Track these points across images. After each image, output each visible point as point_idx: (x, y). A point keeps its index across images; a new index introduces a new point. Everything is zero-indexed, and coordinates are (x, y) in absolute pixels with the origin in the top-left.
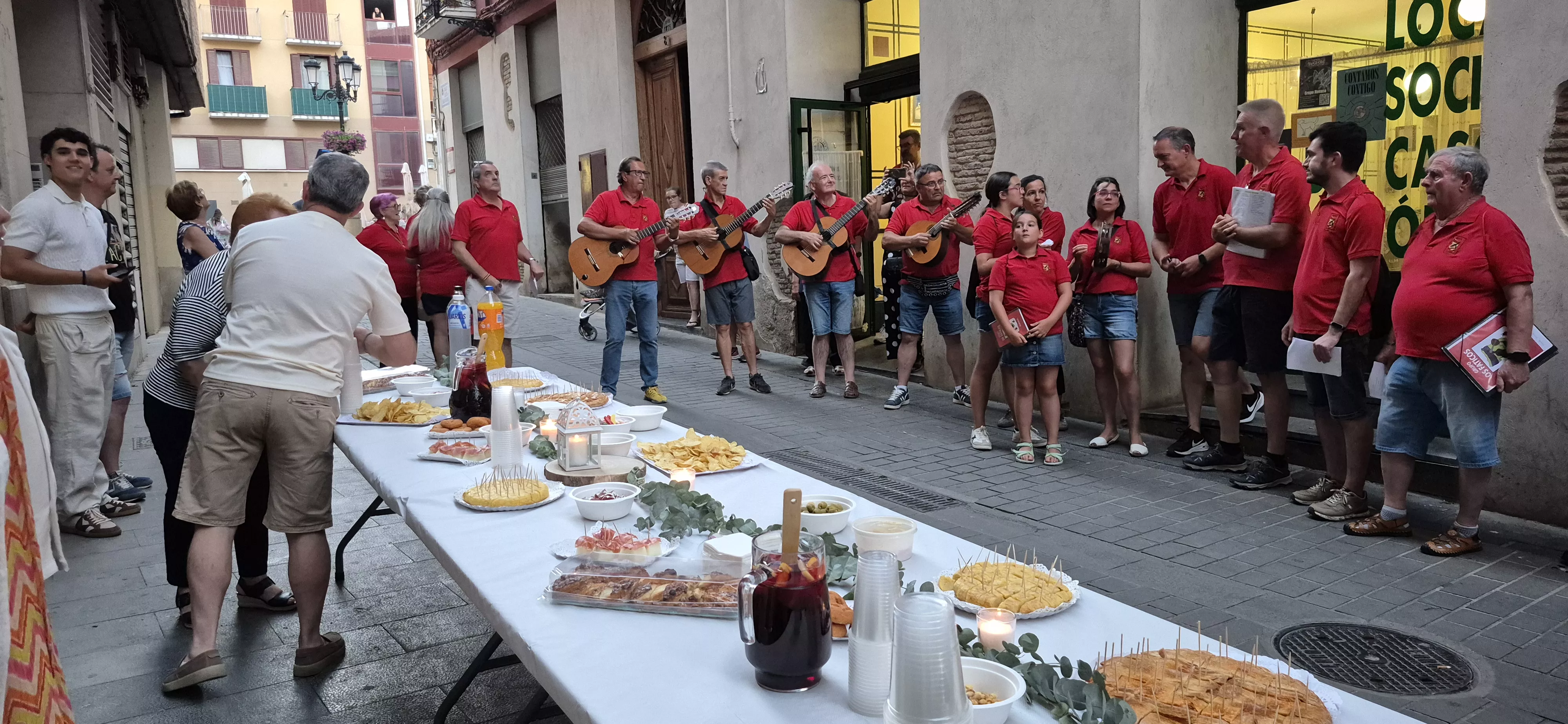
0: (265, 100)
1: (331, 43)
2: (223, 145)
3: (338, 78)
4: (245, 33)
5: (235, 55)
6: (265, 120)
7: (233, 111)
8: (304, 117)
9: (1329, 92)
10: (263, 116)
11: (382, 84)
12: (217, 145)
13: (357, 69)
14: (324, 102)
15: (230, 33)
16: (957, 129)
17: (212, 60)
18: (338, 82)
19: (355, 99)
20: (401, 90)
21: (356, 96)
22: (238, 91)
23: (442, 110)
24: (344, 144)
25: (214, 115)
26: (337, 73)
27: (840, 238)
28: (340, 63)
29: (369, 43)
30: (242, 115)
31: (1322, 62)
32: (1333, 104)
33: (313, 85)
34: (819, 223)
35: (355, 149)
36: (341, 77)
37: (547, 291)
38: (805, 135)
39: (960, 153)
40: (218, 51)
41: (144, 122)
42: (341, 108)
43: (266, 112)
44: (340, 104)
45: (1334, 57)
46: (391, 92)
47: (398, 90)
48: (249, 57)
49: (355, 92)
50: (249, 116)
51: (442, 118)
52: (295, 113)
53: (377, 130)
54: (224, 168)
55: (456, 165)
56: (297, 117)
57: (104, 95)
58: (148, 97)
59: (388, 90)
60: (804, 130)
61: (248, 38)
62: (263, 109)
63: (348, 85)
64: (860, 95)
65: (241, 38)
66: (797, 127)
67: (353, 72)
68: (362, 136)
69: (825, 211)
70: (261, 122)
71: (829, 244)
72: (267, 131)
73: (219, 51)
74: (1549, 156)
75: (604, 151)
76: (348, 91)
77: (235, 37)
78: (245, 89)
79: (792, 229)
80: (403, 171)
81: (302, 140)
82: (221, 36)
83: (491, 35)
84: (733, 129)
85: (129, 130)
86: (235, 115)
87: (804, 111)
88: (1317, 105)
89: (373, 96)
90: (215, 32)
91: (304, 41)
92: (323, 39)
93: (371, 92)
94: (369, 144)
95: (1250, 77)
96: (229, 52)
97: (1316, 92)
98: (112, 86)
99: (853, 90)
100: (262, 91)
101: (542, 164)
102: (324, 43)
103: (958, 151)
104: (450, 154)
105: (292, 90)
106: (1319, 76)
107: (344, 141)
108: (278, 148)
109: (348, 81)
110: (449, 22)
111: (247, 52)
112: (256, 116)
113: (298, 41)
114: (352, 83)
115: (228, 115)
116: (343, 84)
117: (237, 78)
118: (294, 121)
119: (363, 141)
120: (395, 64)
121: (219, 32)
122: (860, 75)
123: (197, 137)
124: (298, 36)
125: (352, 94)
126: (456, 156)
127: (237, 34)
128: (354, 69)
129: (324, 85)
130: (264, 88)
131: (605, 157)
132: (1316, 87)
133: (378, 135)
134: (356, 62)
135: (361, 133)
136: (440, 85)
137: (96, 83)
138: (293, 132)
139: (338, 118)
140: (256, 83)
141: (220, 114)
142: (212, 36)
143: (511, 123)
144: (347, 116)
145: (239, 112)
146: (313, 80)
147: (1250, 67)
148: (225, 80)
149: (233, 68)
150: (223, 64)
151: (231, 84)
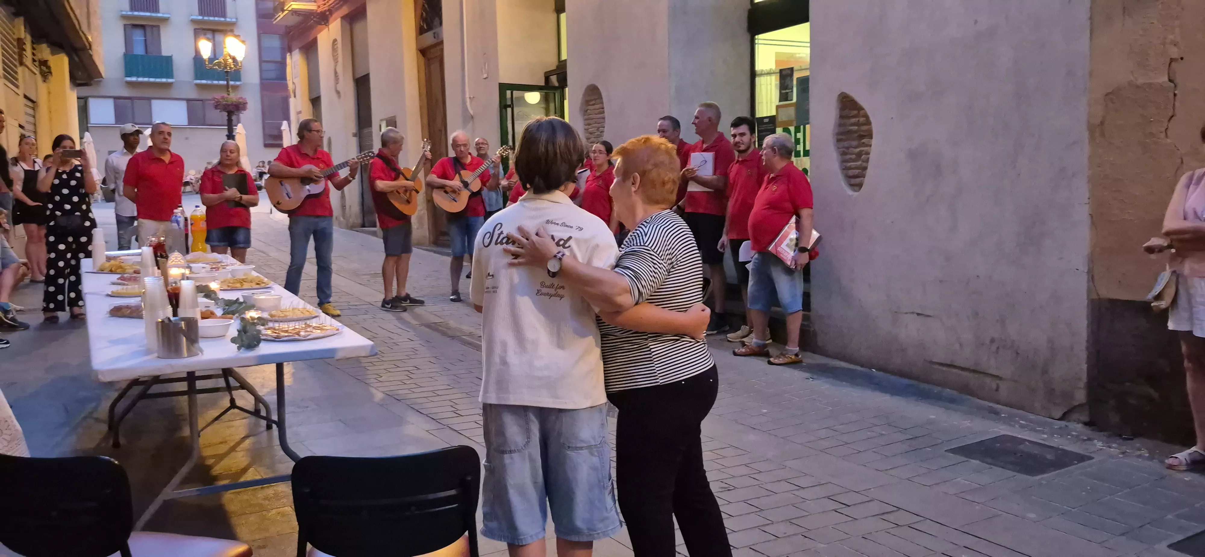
0: (172, 67)
1: (228, 20)
2: (135, 104)
4: (157, 10)
5: (148, 30)
6: (172, 84)
9: (792, 91)
10: (170, 80)
12: (131, 105)
15: (144, 11)
16: (588, 110)
17: (128, 33)
22: (148, 59)
24: (230, 106)
25: (128, 79)
27: (476, 186)
29: (260, 20)
30: (152, 80)
31: (789, 72)
32: (795, 100)
34: (460, 174)
35: (239, 111)
37: (363, 226)
38: (509, 110)
39: (590, 127)
41: (49, 92)
43: (172, 77)
45: (795, 68)
48: (159, 31)
50: (158, 80)
52: (197, 78)
53: (265, 93)
56: (198, 82)
57: (11, 77)
60: (509, 106)
61: (159, 15)
62: (170, 75)
64: (558, 81)
65: (154, 15)
66: (503, 103)
69: (464, 167)
70: (169, 85)
71: (468, 189)
72: (174, 93)
73: (135, 26)
74: (841, 137)
75: (395, 117)
77: (148, 14)
78: (155, 57)
79: (439, 177)
80: (283, 128)
81: (202, 100)
82: (136, 13)
83: (325, 24)
84: (468, 104)
85: (34, 98)
87: (508, 92)
88: (787, 100)
89: (263, 64)
90: (132, 9)
91: (206, 18)
92: (222, 17)
93: (261, 61)
94: (253, 105)
95: (757, 79)
96: (143, 27)
97: (787, 91)
98: (20, 69)
99: (551, 77)
100: (169, 59)
102: (222, 19)
105: (195, 59)
106: (787, 80)
107: (231, 103)
108: (182, 106)
110: (293, 14)
111: (158, 27)
112: (164, 80)
113: (200, 18)
117: (148, 48)
118: (197, 85)
119: (245, 103)
121: (135, 10)
122: (557, 67)
123: (115, 98)
124: (201, 14)
127: (150, 12)
130: (171, 57)
132: (786, 89)
135: (247, 96)
138: (193, 94)
140: (165, 53)
141: (134, 79)
142: (129, 13)
143: (338, 93)
145: (150, 77)
147: (758, 73)
148: (139, 50)
149: (145, 40)
150: (138, 37)
151: (143, 53)
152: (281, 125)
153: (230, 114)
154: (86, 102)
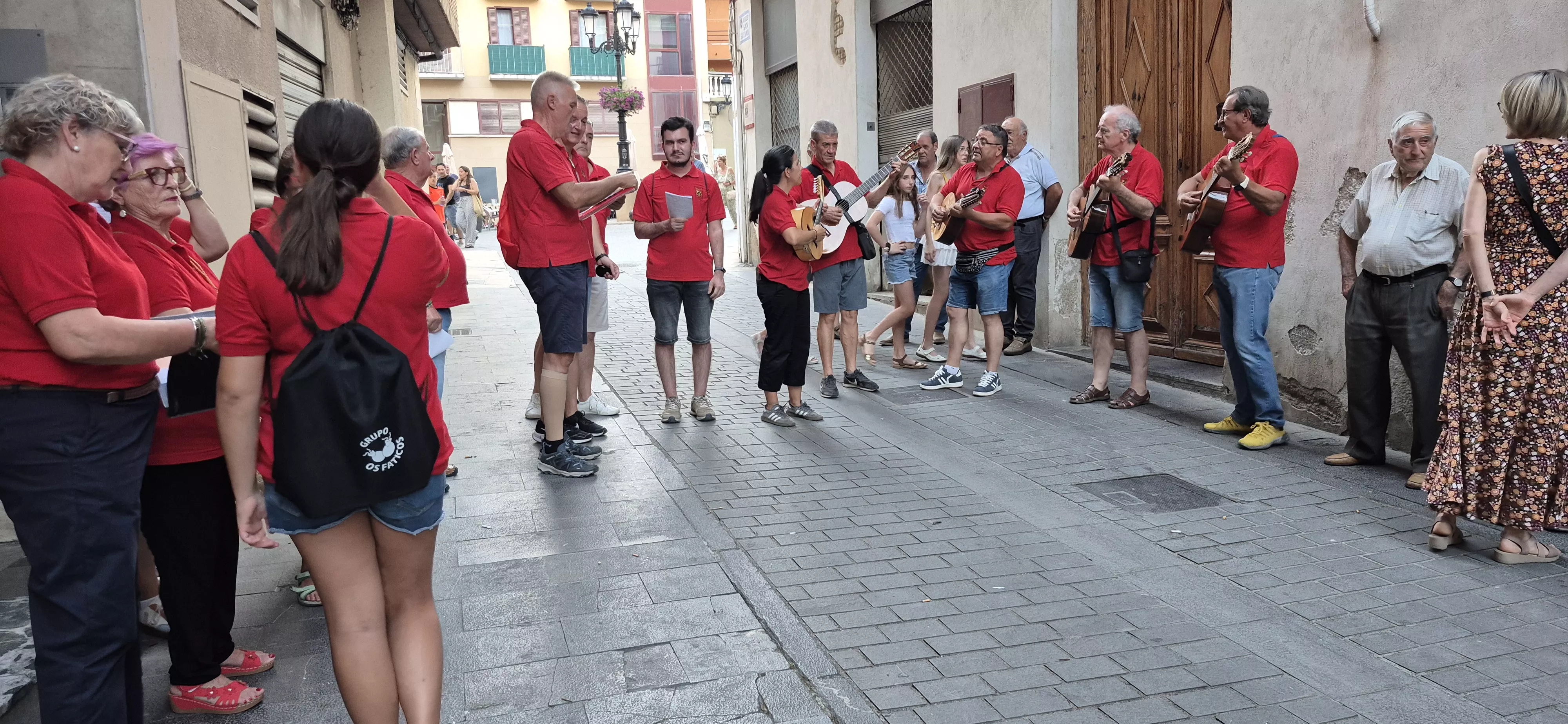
0: (544, 60)
2: (502, 108)
3: (616, 27)
5: (515, 13)
7: (512, 73)
8: (583, 78)
11: (658, 41)
12: (496, 109)
13: (636, 16)
14: (602, 55)
17: (492, 19)
18: (616, 31)
19: (633, 51)
20: (679, 46)
21: (634, 48)
22: (517, 52)
23: (739, 48)
24: (621, 103)
25: (494, 76)
26: (616, 22)
28: (618, 9)
30: (521, 77)
33: (590, 36)
35: (632, 108)
36: (620, 25)
40: (499, 9)
42: (618, 61)
44: (618, 56)
46: (667, 47)
47: (676, 47)
48: (528, 14)
49: (634, 43)
51: (739, 58)
53: (653, 90)
54: (504, 133)
55: (755, 117)
58: (357, 11)
59: (664, 46)
63: (627, 35)
67: (632, 21)
68: (640, 94)
75: (1012, 77)
76: (627, 41)
78: (524, 48)
85: (321, 58)
86: (514, 77)
89: (650, 53)
93: (649, 50)
94: (646, 102)
96: (509, 10)
100: (541, 50)
101: (883, 109)
104: (750, 103)
105: (571, 49)
107: (622, 99)
109: (627, 30)
111: (527, 9)
114: (630, 33)
115: (508, 77)
116: (622, 34)
117: (516, 37)
119: (642, 99)
120: (673, 18)
123: (479, 101)
125: (630, 46)
126: (756, 107)
128: (632, 17)
129: (601, 39)
130: (543, 48)
131: (1013, 88)
133: (654, 96)
134: (636, 10)
135: (639, 89)
136: (738, 15)
139: (615, 79)
140: (535, 42)
141: (500, 76)
143: (840, 54)
144: (624, 75)
145: (518, 73)
146: (590, 30)
148: (505, 39)
149: (513, 27)
150: (503, 21)
151: (510, 43)
153: (622, 113)
154: (445, 106)
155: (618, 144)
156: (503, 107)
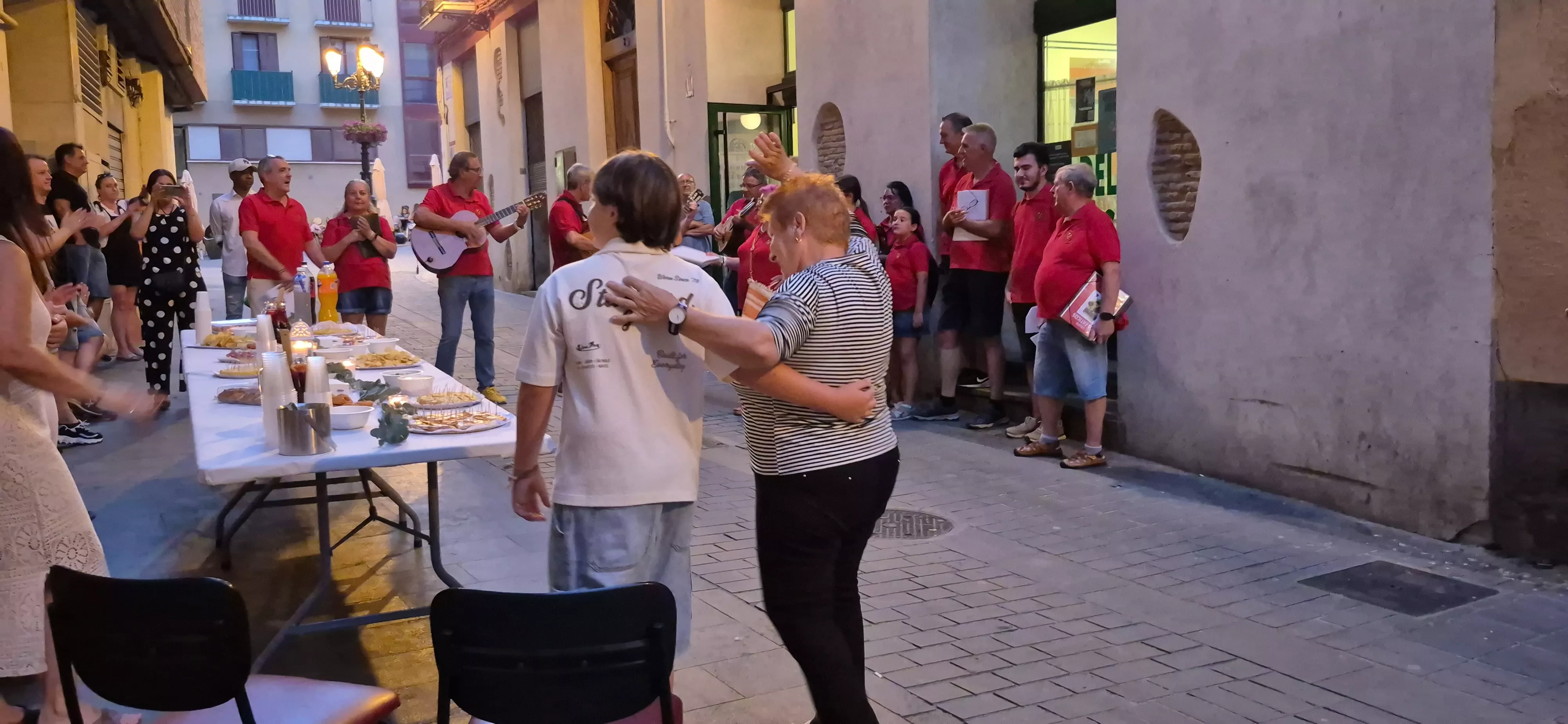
0: (292, 87)
1: (362, 25)
2: (246, 135)
4: (272, 14)
5: (262, 40)
6: (290, 108)
7: (257, 99)
8: (332, 105)
9: (1093, 109)
10: (289, 103)
12: (240, 135)
15: (257, 15)
16: (823, 136)
17: (237, 44)
22: (263, 78)
23: (446, 103)
24: (364, 136)
25: (237, 102)
29: (403, 25)
30: (267, 103)
31: (1089, 83)
32: (1096, 120)
38: (721, 137)
39: (826, 158)
41: (139, 120)
43: (292, 99)
44: (361, 93)
45: (1096, 79)
48: (276, 40)
50: (275, 103)
52: (323, 100)
53: (409, 118)
56: (325, 105)
57: (92, 100)
60: (721, 132)
61: (275, 20)
62: (289, 96)
64: (784, 99)
65: (269, 20)
66: (713, 129)
68: (383, 127)
70: (287, 110)
72: (295, 120)
73: (244, 34)
74: (1158, 168)
75: (574, 148)
77: (261, 19)
78: (271, 74)
80: (431, 163)
81: (330, 129)
82: (247, 18)
83: (485, 29)
84: (668, 130)
85: (121, 129)
86: (259, 103)
87: (720, 115)
88: (1086, 121)
89: (406, 82)
90: (241, 13)
91: (334, 23)
92: (354, 21)
93: (404, 77)
95: (1047, 94)
96: (256, 35)
97: (1087, 108)
98: (103, 91)
99: (775, 94)
100: (288, 76)
101: (529, 160)
102: (355, 25)
103: (825, 155)
105: (320, 75)
106: (1087, 94)
107: (364, 132)
108: (305, 137)
110: (444, 17)
111: (274, 35)
112: (282, 103)
113: (328, 23)
115: (253, 102)
117: (262, 63)
118: (323, 109)
119: (384, 132)
121: (245, 14)
122: (784, 80)
123: (221, 127)
124: (328, 18)
127: (264, 16)
130: (291, 73)
131: (575, 154)
132: (1086, 104)
133: (410, 124)
136: (445, 77)
137: (83, 90)
138: (319, 121)
140: (283, 68)
141: (244, 102)
142: (238, 18)
143: (502, 117)
145: (264, 99)
147: (1047, 85)
148: (250, 65)
149: (258, 52)
150: (249, 48)
151: (256, 69)
152: (429, 159)
153: (365, 146)
154: (184, 132)
155: (361, 173)
156: (246, 131)
